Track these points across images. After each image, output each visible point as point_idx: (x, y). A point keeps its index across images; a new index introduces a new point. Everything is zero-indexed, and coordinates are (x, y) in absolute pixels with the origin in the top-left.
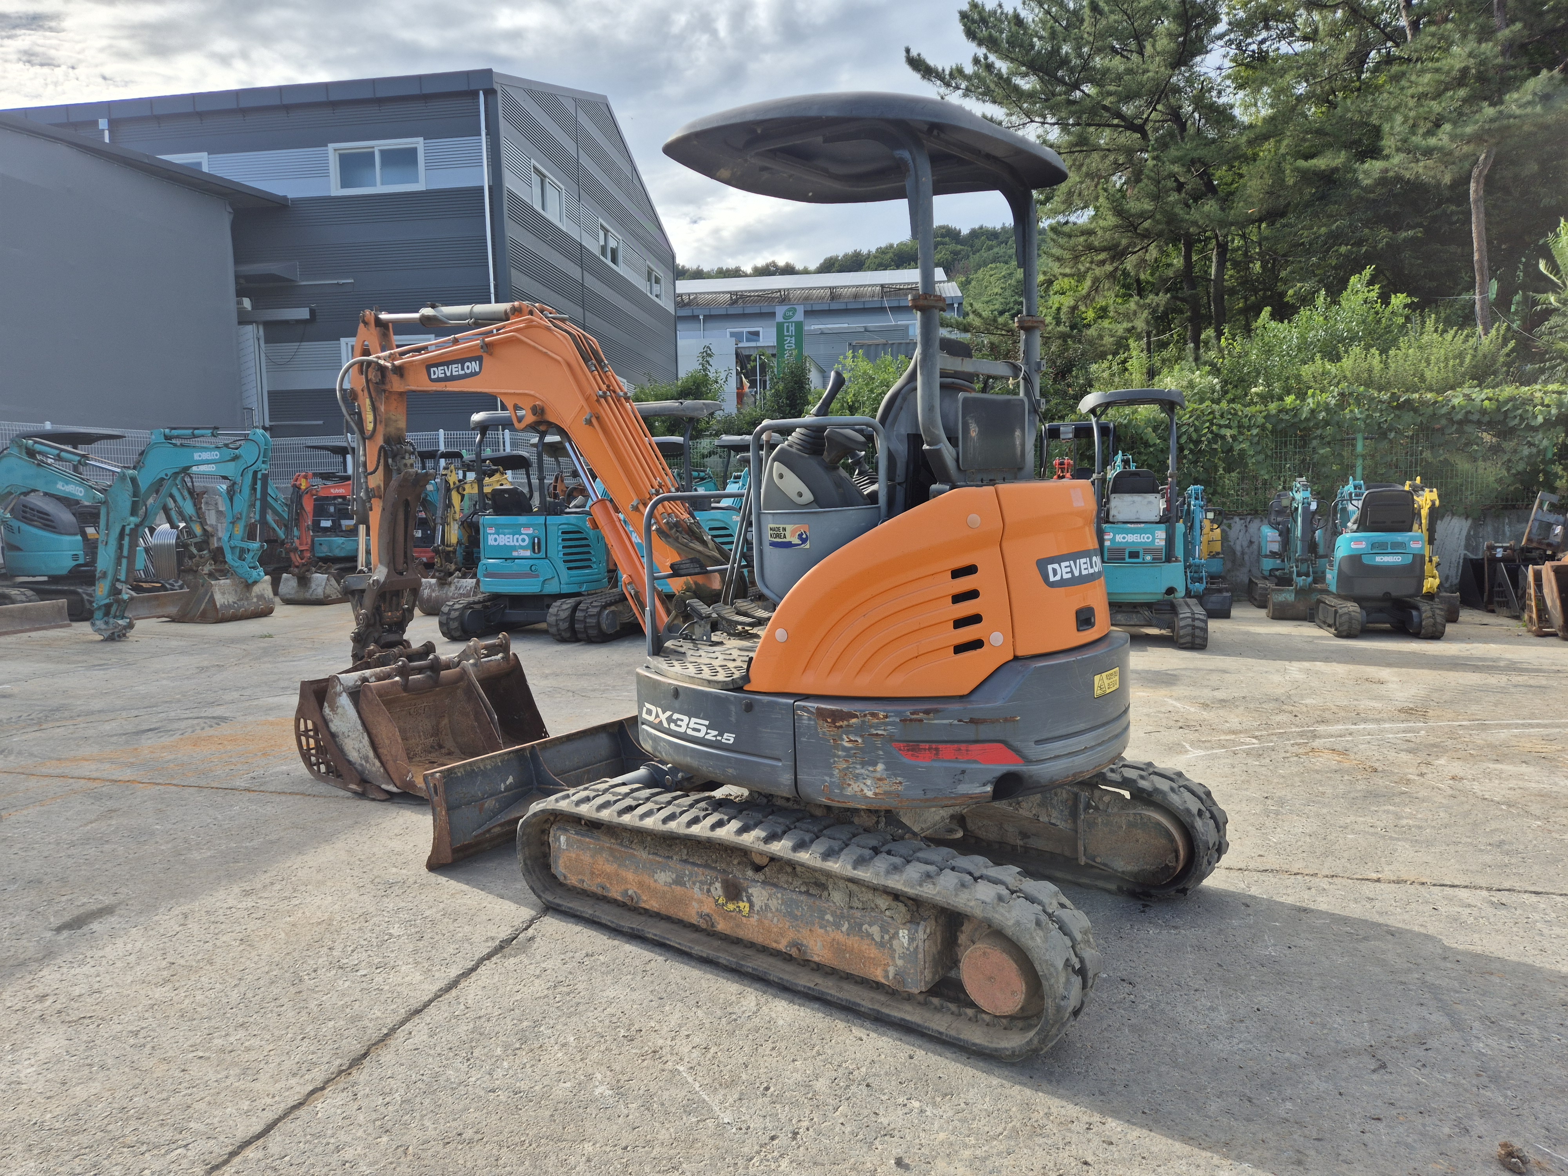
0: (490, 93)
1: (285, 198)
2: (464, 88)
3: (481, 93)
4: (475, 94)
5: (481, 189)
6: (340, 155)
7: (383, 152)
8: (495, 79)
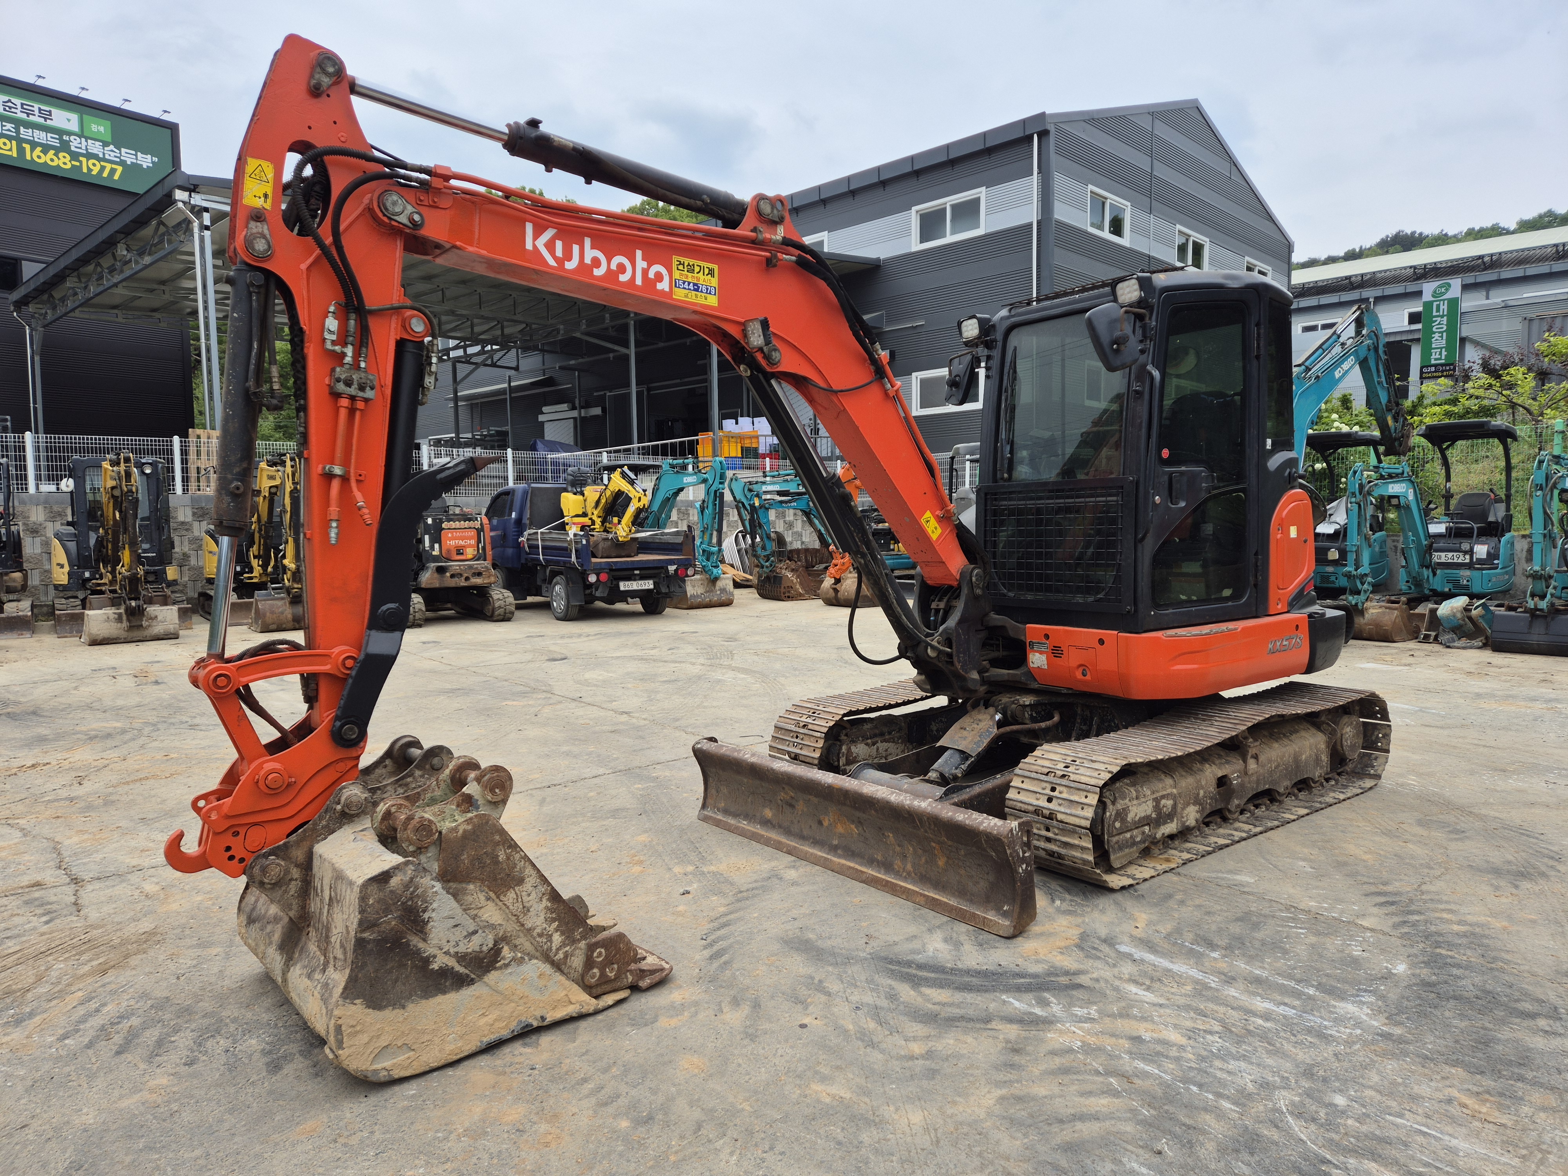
0: (1043, 134)
1: (878, 259)
2: (1019, 134)
3: (1036, 137)
4: (1030, 138)
5: (1030, 225)
6: (921, 215)
7: (954, 207)
8: (1048, 120)
